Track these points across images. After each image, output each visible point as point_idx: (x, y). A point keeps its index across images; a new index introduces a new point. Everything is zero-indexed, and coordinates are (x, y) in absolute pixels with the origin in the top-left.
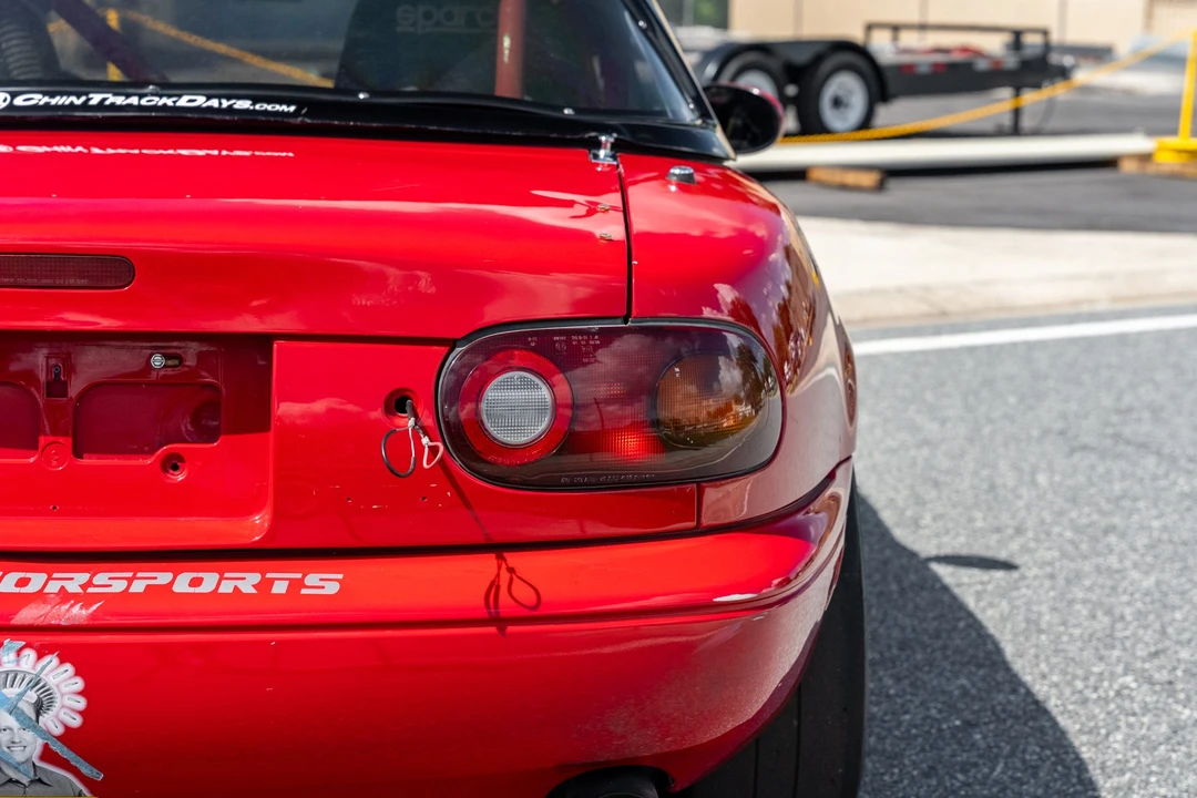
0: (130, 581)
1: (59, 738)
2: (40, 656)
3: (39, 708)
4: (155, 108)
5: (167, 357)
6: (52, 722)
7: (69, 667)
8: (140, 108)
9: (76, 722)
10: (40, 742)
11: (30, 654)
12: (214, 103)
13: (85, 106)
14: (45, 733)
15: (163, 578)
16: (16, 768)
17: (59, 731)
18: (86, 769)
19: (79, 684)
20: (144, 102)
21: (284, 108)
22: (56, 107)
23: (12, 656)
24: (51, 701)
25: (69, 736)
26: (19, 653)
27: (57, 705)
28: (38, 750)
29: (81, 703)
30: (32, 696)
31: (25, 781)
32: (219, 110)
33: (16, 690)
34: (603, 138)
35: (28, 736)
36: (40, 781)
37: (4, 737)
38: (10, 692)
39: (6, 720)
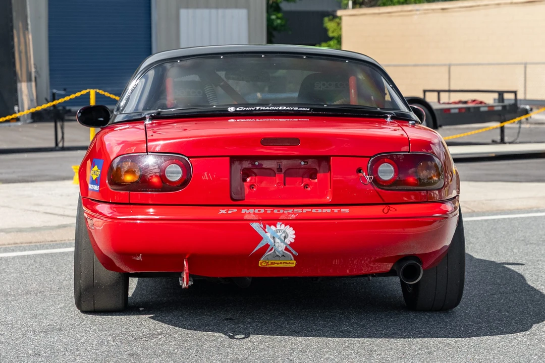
0: (302, 210)
1: (289, 245)
2: (285, 226)
3: (285, 238)
4: (273, 110)
5: (304, 162)
6: (288, 241)
7: (292, 228)
8: (269, 110)
9: (293, 241)
10: (285, 246)
11: (283, 225)
12: (289, 108)
13: (255, 110)
14: (286, 244)
15: (310, 210)
16: (279, 252)
17: (289, 243)
18: (294, 252)
19: (294, 232)
20: (270, 108)
21: (307, 109)
22: (248, 110)
23: (279, 226)
24: (288, 236)
26: (281, 225)
27: (289, 237)
28: (284, 248)
29: (294, 237)
30: (284, 235)
31: (280, 256)
32: (290, 110)
33: (280, 233)
34: (388, 115)
35: (282, 244)
36: (284, 256)
37: (277, 245)
38: (279, 234)
39: (277, 240)
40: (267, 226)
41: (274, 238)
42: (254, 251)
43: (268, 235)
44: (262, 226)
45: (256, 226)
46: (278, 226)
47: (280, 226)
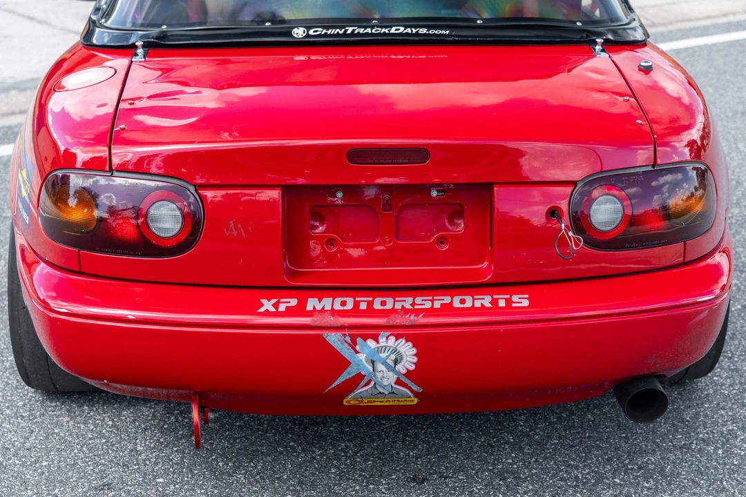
1: (405, 375)
2: (397, 339)
3: (396, 362)
4: (380, 34)
5: (438, 191)
6: (401, 368)
7: (410, 344)
8: (372, 34)
9: (412, 367)
10: (395, 376)
11: (392, 339)
12: (409, 30)
13: (345, 34)
14: (398, 373)
15: (447, 300)
16: (384, 387)
17: (404, 371)
18: (415, 387)
19: (415, 351)
20: (373, 31)
21: (443, 32)
22: (331, 35)
23: (384, 339)
24: (402, 359)
25: (409, 374)
26: (387, 338)
27: (404, 361)
28: (394, 380)
29: (415, 360)
30: (393, 357)
31: (386, 393)
32: (411, 35)
33: (386, 354)
34: (598, 40)
35: (391, 374)
36: (393, 393)
37: (379, 375)
38: (383, 355)
39: (380, 367)
40: (359, 340)
41: (373, 362)
42: (333, 386)
43: (362, 357)
44: (348, 339)
45: (335, 339)
46: (382, 340)
47: (387, 341)
